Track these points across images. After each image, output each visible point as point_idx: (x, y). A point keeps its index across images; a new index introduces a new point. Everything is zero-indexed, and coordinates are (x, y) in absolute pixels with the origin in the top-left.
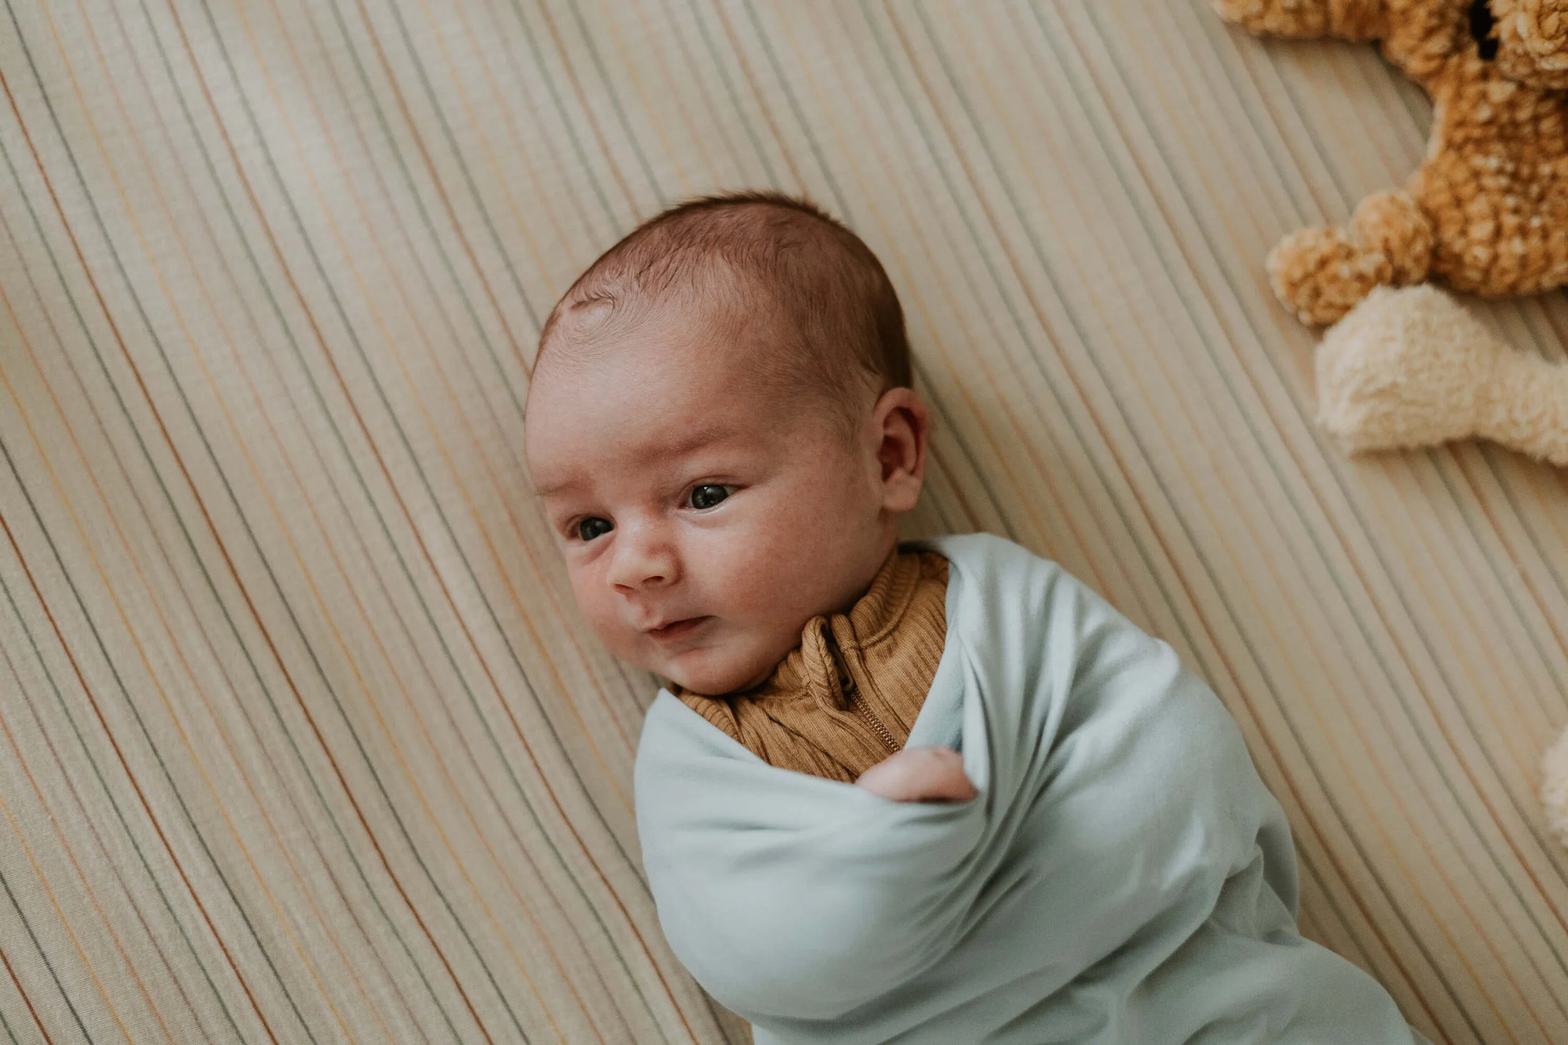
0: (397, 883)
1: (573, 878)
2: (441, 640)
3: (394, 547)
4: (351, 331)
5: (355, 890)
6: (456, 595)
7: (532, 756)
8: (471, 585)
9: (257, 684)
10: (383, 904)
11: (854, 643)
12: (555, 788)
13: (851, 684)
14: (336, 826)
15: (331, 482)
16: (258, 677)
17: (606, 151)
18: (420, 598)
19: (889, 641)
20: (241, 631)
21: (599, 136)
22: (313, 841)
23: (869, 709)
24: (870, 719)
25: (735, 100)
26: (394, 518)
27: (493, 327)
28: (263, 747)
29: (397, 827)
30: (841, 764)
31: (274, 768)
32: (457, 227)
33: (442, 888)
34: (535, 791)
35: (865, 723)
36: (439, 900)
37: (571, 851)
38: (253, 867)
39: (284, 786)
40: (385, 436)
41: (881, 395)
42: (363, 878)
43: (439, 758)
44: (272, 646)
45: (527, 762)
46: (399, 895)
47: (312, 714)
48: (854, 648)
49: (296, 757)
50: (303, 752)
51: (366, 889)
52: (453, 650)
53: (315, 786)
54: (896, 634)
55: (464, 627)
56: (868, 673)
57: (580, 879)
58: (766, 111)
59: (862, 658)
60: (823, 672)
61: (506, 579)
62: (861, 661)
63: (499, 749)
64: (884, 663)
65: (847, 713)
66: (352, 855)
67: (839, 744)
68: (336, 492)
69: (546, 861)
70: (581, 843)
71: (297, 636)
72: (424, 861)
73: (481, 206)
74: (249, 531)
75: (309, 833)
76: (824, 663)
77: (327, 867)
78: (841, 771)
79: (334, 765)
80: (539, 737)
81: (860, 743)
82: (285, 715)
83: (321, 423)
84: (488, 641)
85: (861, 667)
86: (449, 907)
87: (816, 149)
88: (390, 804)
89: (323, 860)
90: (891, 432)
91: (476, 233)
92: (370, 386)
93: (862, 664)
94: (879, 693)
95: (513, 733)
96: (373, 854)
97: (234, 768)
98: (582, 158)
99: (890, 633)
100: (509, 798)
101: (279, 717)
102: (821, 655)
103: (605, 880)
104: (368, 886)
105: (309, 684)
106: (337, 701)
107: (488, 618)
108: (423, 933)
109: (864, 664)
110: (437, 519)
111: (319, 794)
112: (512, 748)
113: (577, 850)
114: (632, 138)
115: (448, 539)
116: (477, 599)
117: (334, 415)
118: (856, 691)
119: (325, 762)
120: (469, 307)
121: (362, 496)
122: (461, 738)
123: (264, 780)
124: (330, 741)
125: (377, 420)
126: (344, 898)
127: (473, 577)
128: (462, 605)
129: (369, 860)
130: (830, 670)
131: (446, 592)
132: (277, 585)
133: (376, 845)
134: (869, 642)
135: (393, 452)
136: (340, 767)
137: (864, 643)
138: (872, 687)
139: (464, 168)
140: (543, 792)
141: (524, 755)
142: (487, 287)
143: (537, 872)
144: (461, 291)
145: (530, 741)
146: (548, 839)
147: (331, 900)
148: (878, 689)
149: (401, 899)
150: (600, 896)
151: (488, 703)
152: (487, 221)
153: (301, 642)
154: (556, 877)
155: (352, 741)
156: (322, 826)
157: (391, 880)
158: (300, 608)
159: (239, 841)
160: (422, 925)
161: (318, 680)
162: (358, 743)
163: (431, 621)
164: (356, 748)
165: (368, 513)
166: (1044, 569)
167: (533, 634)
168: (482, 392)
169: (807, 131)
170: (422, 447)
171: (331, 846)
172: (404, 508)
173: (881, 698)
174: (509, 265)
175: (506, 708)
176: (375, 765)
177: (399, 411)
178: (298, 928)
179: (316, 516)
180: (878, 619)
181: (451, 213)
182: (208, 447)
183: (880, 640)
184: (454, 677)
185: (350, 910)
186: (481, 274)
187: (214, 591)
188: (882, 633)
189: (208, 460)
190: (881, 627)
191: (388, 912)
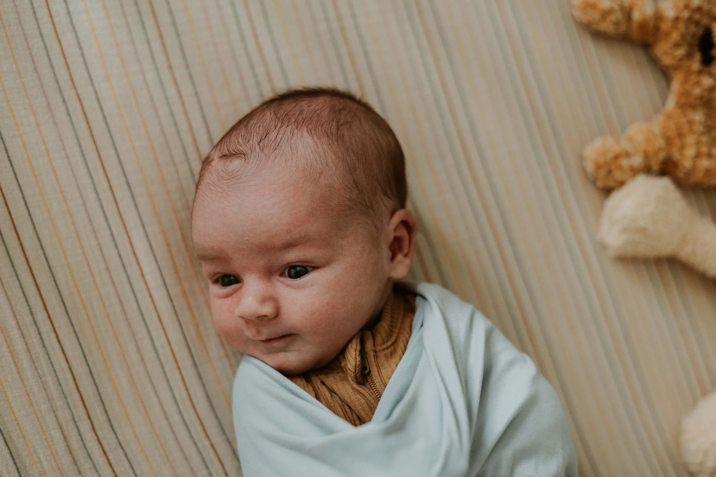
0: (98, 439)
1: (195, 444)
2: (137, 302)
3: (116, 246)
4: (105, 118)
5: (75, 443)
6: (148, 277)
7: (181, 373)
8: (157, 273)
9: (31, 318)
10: (90, 451)
11: (373, 348)
12: (191, 392)
13: (367, 371)
14: (68, 404)
15: (84, 204)
16: (32, 313)
17: (256, 36)
18: (128, 278)
19: (391, 349)
20: (24, 285)
21: (253, 29)
22: (54, 412)
23: (376, 386)
24: (376, 392)
25: (327, 20)
26: (118, 230)
27: (184, 128)
28: (31, 355)
29: (102, 407)
30: (357, 415)
31: (36, 368)
32: (170, 67)
33: (123, 444)
34: (180, 392)
35: (372, 393)
36: (121, 451)
37: (196, 429)
38: (18, 424)
39: (40, 378)
40: (118, 182)
41: (393, 214)
42: (80, 435)
43: (129, 369)
44: (41, 295)
45: (178, 376)
46: (99, 446)
47: (61, 339)
48: (373, 350)
49: (49, 362)
50: (53, 359)
51: (81, 442)
52: (143, 309)
53: (58, 379)
54: (395, 345)
55: (151, 297)
56: (378, 366)
57: (200, 445)
58: (342, 29)
59: (376, 356)
60: (354, 363)
61: (177, 271)
62: (375, 359)
63: (163, 368)
64: (387, 361)
65: (363, 387)
66: (75, 422)
67: (357, 403)
68: (86, 210)
69: (182, 433)
70: (202, 424)
71: (56, 291)
72: (114, 427)
73: (184, 57)
74: (34, 227)
75: (52, 407)
76: (356, 359)
77: (61, 428)
78: (356, 419)
79: (70, 368)
80: (186, 362)
81: (368, 404)
82: (45, 337)
83: (82, 169)
84: (164, 306)
85: (375, 362)
86: (126, 455)
87: (366, 54)
88: (99, 394)
89: (59, 423)
90: (398, 234)
91: (180, 73)
92: (113, 151)
93: (376, 360)
94: (382, 378)
95: (171, 358)
96: (87, 422)
97: (12, 365)
98: (243, 38)
99: (393, 344)
100: (165, 395)
101: (41, 338)
102: (356, 354)
103: (213, 446)
104: (82, 440)
105: (60, 321)
106: (75, 332)
107: (165, 292)
108: (110, 470)
109: (377, 360)
110: (142, 233)
111: (60, 385)
112: (170, 367)
113: (199, 428)
114: (270, 33)
115: (147, 245)
116: (160, 281)
117: (90, 165)
118: (370, 375)
119: (65, 366)
120: (172, 114)
121: (101, 214)
122: (142, 359)
123: (29, 373)
124: (69, 354)
125: (114, 172)
126: (68, 446)
127: (159, 268)
128: (152, 284)
129: (85, 426)
130: (358, 363)
131: (143, 276)
132: (47, 261)
133: (89, 417)
134: (381, 348)
135: (121, 193)
136: (73, 369)
137: (378, 348)
138: (379, 374)
139: (178, 35)
140: (184, 393)
141: (177, 372)
142: (183, 104)
143: (176, 439)
144: (168, 104)
145: (181, 364)
146: (184, 421)
147: (60, 446)
148: (382, 376)
149: (100, 450)
150: (209, 455)
151: (160, 341)
152: (187, 66)
153: (58, 295)
154: (187, 443)
155: (81, 355)
156: (59, 403)
157: (95, 438)
158: (60, 275)
159: (11, 408)
160: (110, 464)
161: (66, 318)
162: (85, 357)
163: (133, 291)
164: (83, 360)
165: (103, 224)
166: (468, 308)
167: (188, 304)
168: (174, 164)
169: (363, 43)
170: (138, 190)
171: (64, 415)
172: (124, 225)
173: (383, 381)
174: (196, 94)
175: (169, 344)
176: (93, 370)
177: (127, 169)
178: (40, 462)
179: (74, 223)
180: (387, 335)
181: (168, 59)
182: (15, 174)
183: (387, 348)
184: (142, 324)
185: (71, 453)
186: (181, 96)
187: (11, 260)
188: (389, 343)
189: (15, 183)
190: (388, 340)
191: (92, 455)
